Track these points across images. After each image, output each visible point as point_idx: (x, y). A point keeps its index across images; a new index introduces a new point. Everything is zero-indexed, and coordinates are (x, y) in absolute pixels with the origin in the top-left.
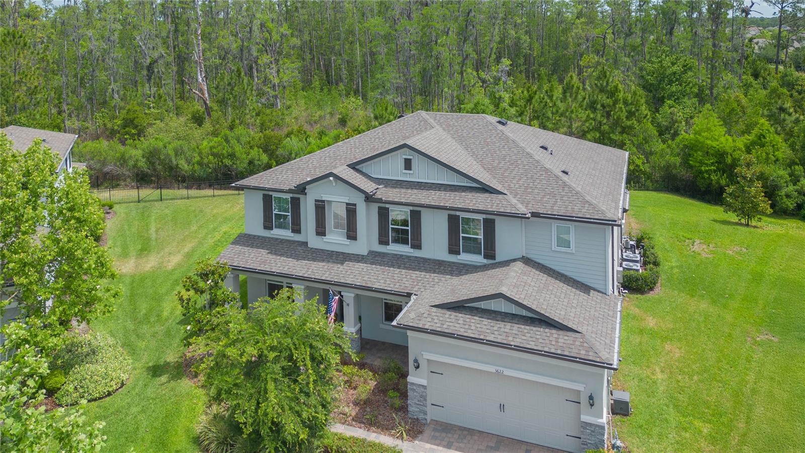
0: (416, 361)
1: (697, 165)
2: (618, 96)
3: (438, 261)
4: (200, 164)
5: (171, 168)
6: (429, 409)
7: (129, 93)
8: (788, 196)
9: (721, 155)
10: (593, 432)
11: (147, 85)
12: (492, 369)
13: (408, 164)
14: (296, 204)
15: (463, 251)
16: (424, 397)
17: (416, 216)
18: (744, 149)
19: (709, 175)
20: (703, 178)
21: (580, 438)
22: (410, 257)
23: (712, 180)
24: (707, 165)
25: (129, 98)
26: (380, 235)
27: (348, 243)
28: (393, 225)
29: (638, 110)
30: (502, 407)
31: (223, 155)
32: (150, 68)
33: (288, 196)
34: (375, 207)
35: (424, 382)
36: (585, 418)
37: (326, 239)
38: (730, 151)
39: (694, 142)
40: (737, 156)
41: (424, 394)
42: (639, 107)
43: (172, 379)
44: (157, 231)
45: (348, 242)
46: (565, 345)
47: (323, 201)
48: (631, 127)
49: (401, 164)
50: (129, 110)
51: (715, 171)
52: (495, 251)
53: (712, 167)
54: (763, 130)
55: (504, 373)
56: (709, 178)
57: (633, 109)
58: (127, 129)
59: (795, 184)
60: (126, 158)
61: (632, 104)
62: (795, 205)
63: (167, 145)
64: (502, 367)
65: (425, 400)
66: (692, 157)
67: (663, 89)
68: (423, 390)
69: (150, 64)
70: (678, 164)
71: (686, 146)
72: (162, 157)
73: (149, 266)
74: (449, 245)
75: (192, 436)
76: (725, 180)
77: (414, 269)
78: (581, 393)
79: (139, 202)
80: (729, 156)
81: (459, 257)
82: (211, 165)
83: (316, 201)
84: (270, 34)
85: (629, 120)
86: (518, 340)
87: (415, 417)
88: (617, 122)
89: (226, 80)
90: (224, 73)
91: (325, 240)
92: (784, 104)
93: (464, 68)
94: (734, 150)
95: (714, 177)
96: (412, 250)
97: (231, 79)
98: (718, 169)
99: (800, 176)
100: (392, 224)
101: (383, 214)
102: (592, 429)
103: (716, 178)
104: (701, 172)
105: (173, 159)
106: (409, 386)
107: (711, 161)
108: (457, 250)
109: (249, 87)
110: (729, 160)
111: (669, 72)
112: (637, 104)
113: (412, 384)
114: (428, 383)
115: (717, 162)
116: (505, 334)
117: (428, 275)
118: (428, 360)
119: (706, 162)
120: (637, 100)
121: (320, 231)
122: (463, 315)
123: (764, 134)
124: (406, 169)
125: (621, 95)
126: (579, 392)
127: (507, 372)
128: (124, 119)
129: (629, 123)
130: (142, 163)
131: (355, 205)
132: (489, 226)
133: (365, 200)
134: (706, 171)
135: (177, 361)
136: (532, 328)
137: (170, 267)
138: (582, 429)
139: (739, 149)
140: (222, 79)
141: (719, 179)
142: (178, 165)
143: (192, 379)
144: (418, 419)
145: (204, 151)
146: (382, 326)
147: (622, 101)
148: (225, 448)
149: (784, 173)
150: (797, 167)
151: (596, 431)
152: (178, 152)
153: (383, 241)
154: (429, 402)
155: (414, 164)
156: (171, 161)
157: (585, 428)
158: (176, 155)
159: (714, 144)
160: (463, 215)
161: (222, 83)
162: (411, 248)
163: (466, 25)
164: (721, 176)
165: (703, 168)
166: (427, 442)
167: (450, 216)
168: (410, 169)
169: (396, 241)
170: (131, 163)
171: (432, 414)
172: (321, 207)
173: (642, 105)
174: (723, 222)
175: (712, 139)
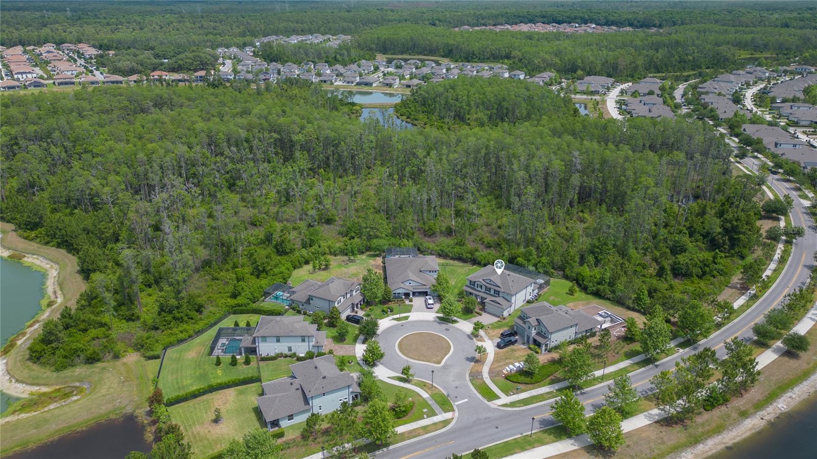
174: (567, 293)
175: (584, 272)
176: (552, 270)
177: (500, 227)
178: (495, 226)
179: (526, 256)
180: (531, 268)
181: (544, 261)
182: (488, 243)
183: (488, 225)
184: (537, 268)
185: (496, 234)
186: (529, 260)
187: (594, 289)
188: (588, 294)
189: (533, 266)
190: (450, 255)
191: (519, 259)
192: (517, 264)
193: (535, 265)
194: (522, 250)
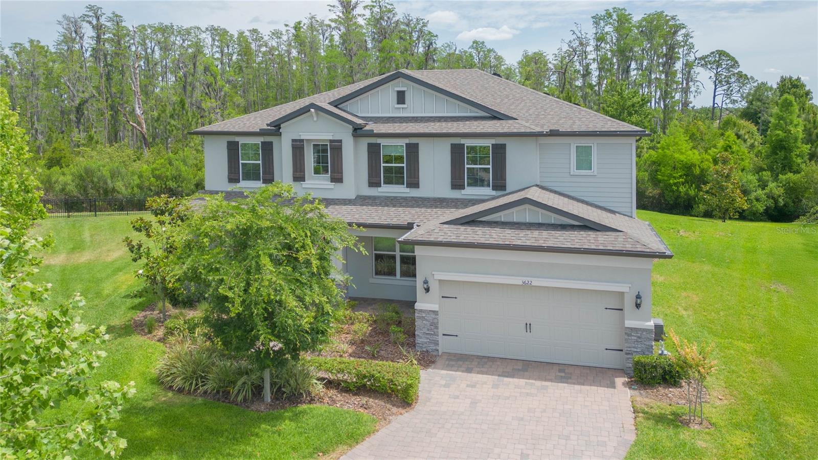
0: (426, 282)
1: (666, 178)
3: (439, 198)
4: (140, 187)
5: (106, 192)
6: (441, 339)
7: (55, 134)
9: (688, 168)
10: (639, 337)
11: (76, 130)
12: (518, 281)
13: (401, 98)
14: (268, 148)
15: (468, 186)
16: (435, 325)
17: (413, 150)
19: (678, 187)
20: (673, 191)
21: (622, 350)
22: (406, 197)
23: (680, 192)
24: (675, 178)
25: (55, 140)
26: (370, 175)
27: (332, 187)
28: (387, 162)
30: (528, 327)
31: (167, 177)
32: (79, 110)
33: (258, 140)
34: (364, 143)
35: (435, 307)
36: (629, 323)
37: (305, 184)
38: (698, 163)
39: (661, 158)
40: (705, 167)
41: (436, 321)
43: (120, 336)
44: (91, 236)
45: (331, 185)
46: (605, 242)
47: (302, 141)
49: (393, 97)
50: (55, 148)
51: (683, 184)
52: (505, 180)
53: (681, 180)
54: (729, 141)
55: (533, 284)
56: (677, 190)
59: (763, 189)
60: (53, 182)
62: (765, 208)
63: (101, 168)
64: (531, 277)
65: (437, 328)
66: (660, 172)
68: (434, 316)
69: (80, 105)
70: (646, 179)
71: (654, 163)
72: (95, 180)
73: (84, 259)
74: (452, 179)
75: (148, 378)
76: (694, 190)
77: (412, 207)
78: (625, 295)
79: (69, 217)
80: (697, 168)
81: (463, 192)
82: (153, 188)
83: (293, 141)
84: (215, 78)
86: (550, 242)
87: (425, 349)
89: (167, 112)
90: (165, 105)
91: (304, 186)
92: (739, 131)
94: (702, 162)
95: (682, 189)
96: (408, 190)
97: (174, 110)
98: (686, 182)
99: (768, 181)
100: (384, 162)
101: (373, 150)
102: (639, 335)
103: (685, 189)
104: (671, 185)
105: (109, 181)
106: (416, 315)
107: (680, 174)
108: (462, 184)
109: (194, 120)
110: (697, 171)
111: (629, 103)
113: (421, 311)
114: (439, 307)
115: (684, 175)
116: (534, 239)
117: (429, 210)
118: (439, 280)
119: (675, 175)
121: (298, 176)
122: (481, 228)
124: (398, 103)
126: (622, 294)
127: (536, 282)
128: (49, 159)
130: (72, 188)
131: (340, 141)
132: (499, 152)
133: (353, 135)
134: (675, 184)
135: (125, 324)
136: (564, 232)
137: (109, 259)
138: (626, 337)
139: (707, 161)
140: (164, 111)
141: (687, 190)
142: (114, 188)
143: (145, 335)
144: (427, 351)
145: (145, 174)
146: (372, 280)
148: (194, 382)
149: (753, 178)
150: (764, 173)
151: (643, 337)
152: (114, 175)
153: (374, 182)
154: (441, 331)
155: (408, 97)
156: (106, 183)
157: (629, 335)
158: (112, 177)
159: (682, 158)
160: (468, 142)
161: (163, 115)
162: (407, 187)
163: (426, 59)
164: (690, 188)
165: (671, 182)
166: (442, 369)
167: (454, 147)
168: (404, 103)
169: (388, 181)
170: (58, 187)
171: (445, 345)
172: (298, 147)
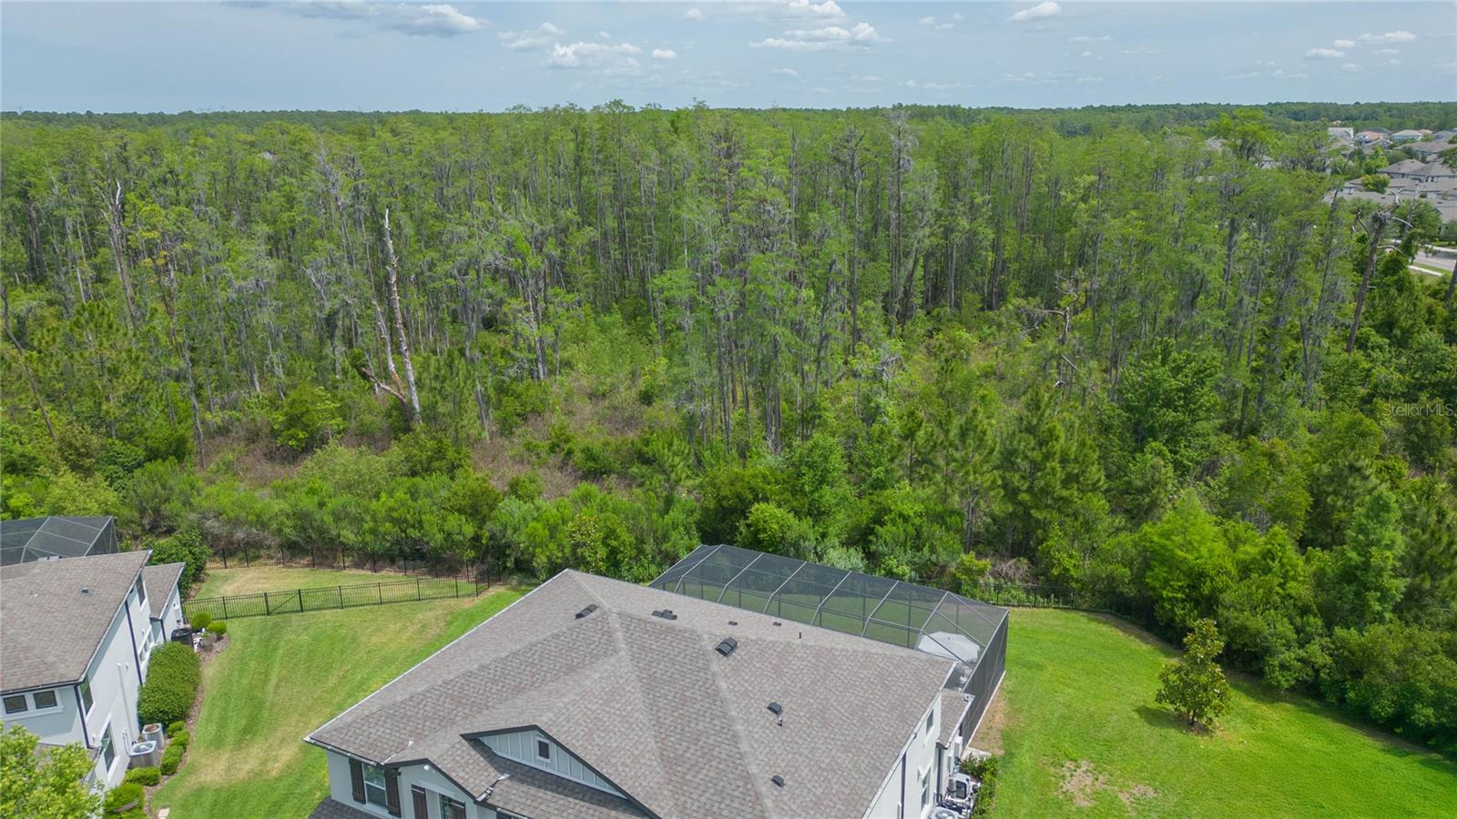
1: (1157, 585)
2: (1053, 447)
4: (374, 532)
7: (298, 363)
8: (1283, 667)
9: (1196, 577)
18: (1234, 572)
19: (1173, 605)
20: (1163, 608)
23: (1175, 615)
24: (1172, 588)
25: (299, 372)
29: (1083, 472)
39: (1157, 548)
40: (1221, 584)
42: (1087, 467)
44: (278, 685)
48: (1067, 501)
50: (294, 400)
51: (1183, 601)
53: (1180, 594)
54: (1273, 545)
56: (1172, 610)
57: (1076, 471)
58: (293, 430)
59: (1301, 648)
60: (265, 520)
61: (1076, 460)
66: (1152, 571)
67: (1153, 415)
70: (1127, 580)
71: (1146, 550)
73: (247, 768)
79: (269, 614)
80: (1208, 583)
82: (389, 537)
83: (414, 786)
85: (1068, 489)
88: (1046, 491)
93: (822, 353)
94: (1219, 573)
95: (1178, 610)
98: (1189, 598)
99: (1313, 635)
103: (1182, 612)
104: (1161, 598)
105: (332, 528)
110: (1206, 589)
112: (1081, 461)
119: (1172, 583)
120: (1085, 455)
123: (1274, 551)
125: (1057, 447)
128: (287, 414)
129: (1065, 493)
130: (289, 529)
131: (464, 805)
137: (274, 773)
139: (1227, 573)
141: (1185, 615)
142: (339, 536)
147: (1058, 456)
152: (340, 515)
158: (337, 520)
159: (1189, 557)
163: (827, 284)
164: (1190, 612)
165: (1164, 593)
170: (274, 526)
173: (1093, 464)
174: (1152, 716)
175: (1189, 546)
176: (968, 558)
177: (647, 398)
178: (627, 395)
179: (797, 491)
180: (844, 559)
181: (909, 509)
182: (590, 455)
183: (595, 396)
184: (872, 557)
185: (630, 422)
186: (817, 513)
187: (1318, 653)
188: (1268, 693)
189: (847, 544)
190: (349, 536)
191: (769, 514)
192: (755, 543)
193: (861, 538)
194: (768, 460)
